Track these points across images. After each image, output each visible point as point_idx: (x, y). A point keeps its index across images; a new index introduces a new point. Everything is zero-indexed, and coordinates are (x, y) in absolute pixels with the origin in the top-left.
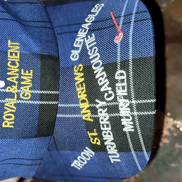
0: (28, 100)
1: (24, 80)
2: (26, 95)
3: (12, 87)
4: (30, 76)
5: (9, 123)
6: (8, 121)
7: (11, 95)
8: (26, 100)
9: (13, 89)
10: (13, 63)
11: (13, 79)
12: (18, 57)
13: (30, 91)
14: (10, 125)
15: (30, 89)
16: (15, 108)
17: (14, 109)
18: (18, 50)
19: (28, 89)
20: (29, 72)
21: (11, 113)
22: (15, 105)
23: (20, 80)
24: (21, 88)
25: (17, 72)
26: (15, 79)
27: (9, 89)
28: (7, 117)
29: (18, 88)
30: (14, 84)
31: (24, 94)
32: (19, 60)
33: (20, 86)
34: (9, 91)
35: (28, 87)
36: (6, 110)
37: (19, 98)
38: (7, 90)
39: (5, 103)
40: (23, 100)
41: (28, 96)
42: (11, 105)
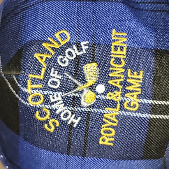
0: (135, 112)
1: (130, 84)
2: (132, 105)
3: (114, 94)
4: (139, 79)
5: (107, 140)
6: (107, 137)
7: (112, 104)
8: (132, 111)
9: (116, 95)
10: (118, 61)
11: (116, 83)
12: (124, 52)
13: (138, 100)
14: (109, 142)
15: (139, 97)
16: (116, 121)
17: (115, 122)
18: (124, 43)
19: (135, 96)
20: (138, 74)
21: (111, 127)
22: (117, 117)
23: (125, 84)
24: (126, 95)
25: (122, 73)
26: (118, 83)
27: (110, 96)
28: (105, 132)
29: (123, 95)
30: (118, 89)
31: (130, 103)
32: (125, 57)
33: (124, 92)
34: (110, 98)
35: (135, 94)
36: (105, 123)
37: (122, 109)
38: (108, 98)
39: (104, 113)
40: (128, 111)
41: (135, 106)
42: (112, 116)
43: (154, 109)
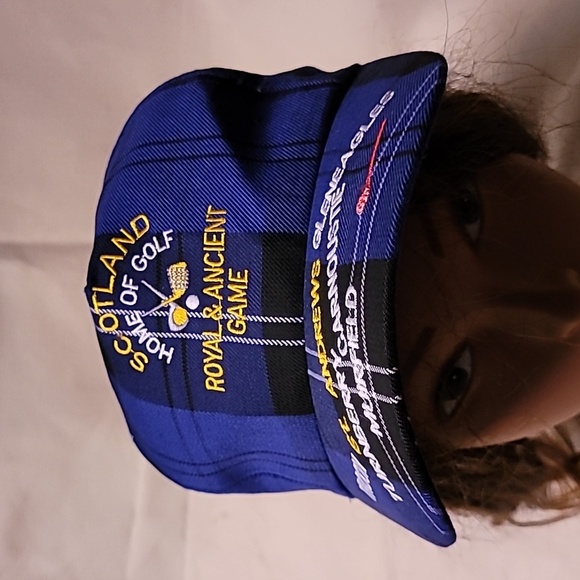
0: (242, 336)
1: (233, 293)
2: (237, 326)
3: (213, 309)
4: (243, 284)
5: (216, 382)
6: (215, 378)
7: (211, 325)
8: (238, 336)
9: (215, 312)
10: (214, 257)
11: (214, 291)
12: (222, 243)
13: (244, 318)
14: (219, 385)
15: (246, 312)
16: (220, 352)
17: (220, 354)
18: (222, 226)
19: (241, 311)
20: (242, 276)
21: (216, 361)
22: (221, 345)
23: (225, 292)
24: (229, 310)
25: (220, 276)
26: (217, 292)
27: (208, 313)
28: (209, 369)
29: (224, 311)
30: (216, 301)
31: (235, 322)
32: (223, 249)
33: (226, 305)
34: (208, 317)
35: (240, 308)
36: (208, 356)
37: (225, 332)
38: (205, 316)
39: (203, 340)
40: (234, 335)
41: (241, 327)
42: (214, 345)
43: (267, 331)
